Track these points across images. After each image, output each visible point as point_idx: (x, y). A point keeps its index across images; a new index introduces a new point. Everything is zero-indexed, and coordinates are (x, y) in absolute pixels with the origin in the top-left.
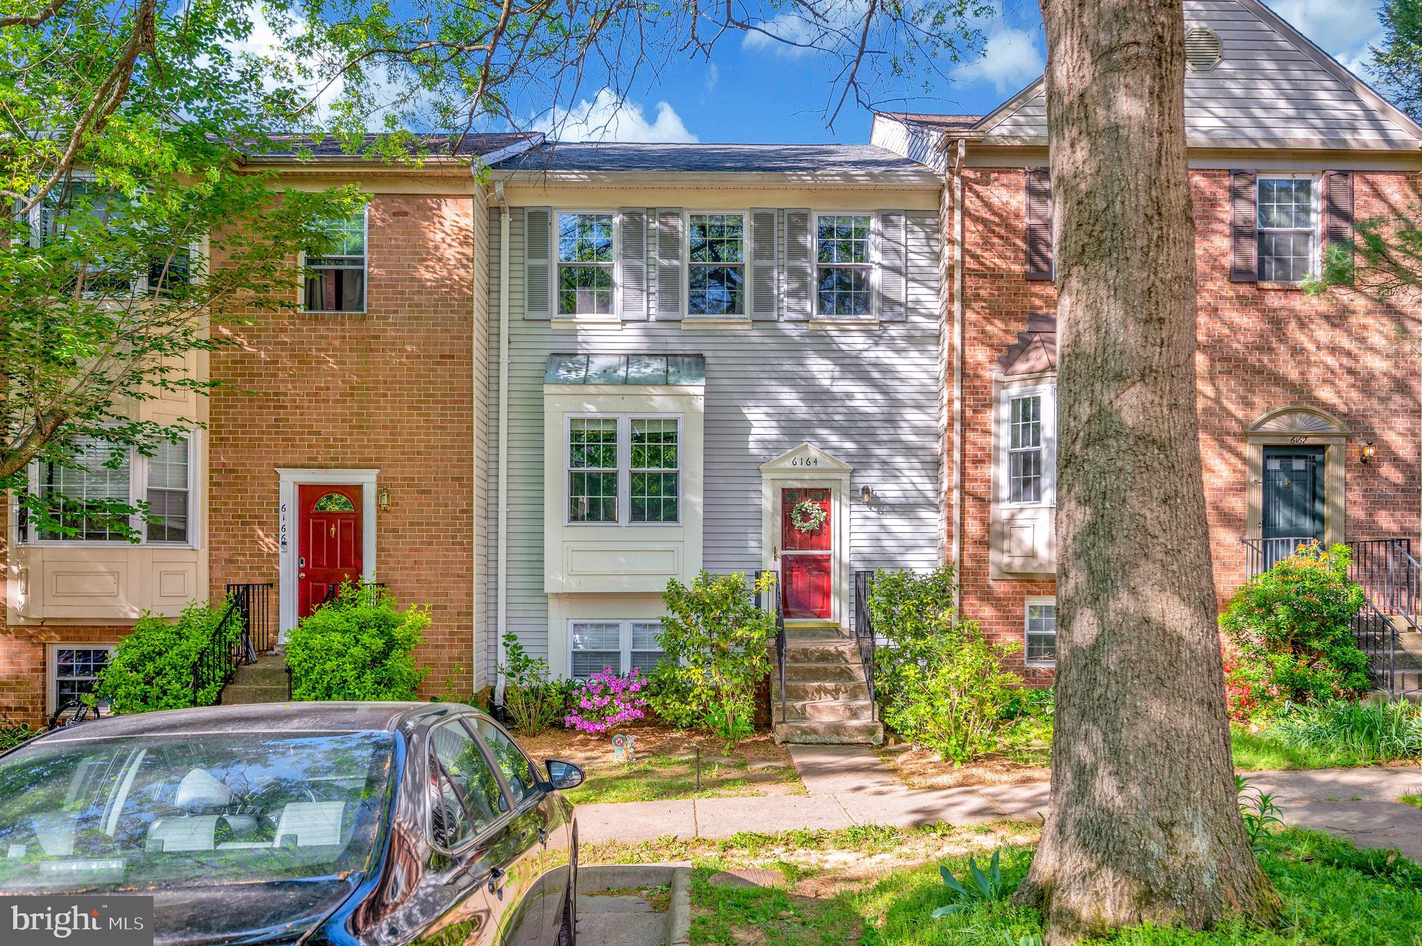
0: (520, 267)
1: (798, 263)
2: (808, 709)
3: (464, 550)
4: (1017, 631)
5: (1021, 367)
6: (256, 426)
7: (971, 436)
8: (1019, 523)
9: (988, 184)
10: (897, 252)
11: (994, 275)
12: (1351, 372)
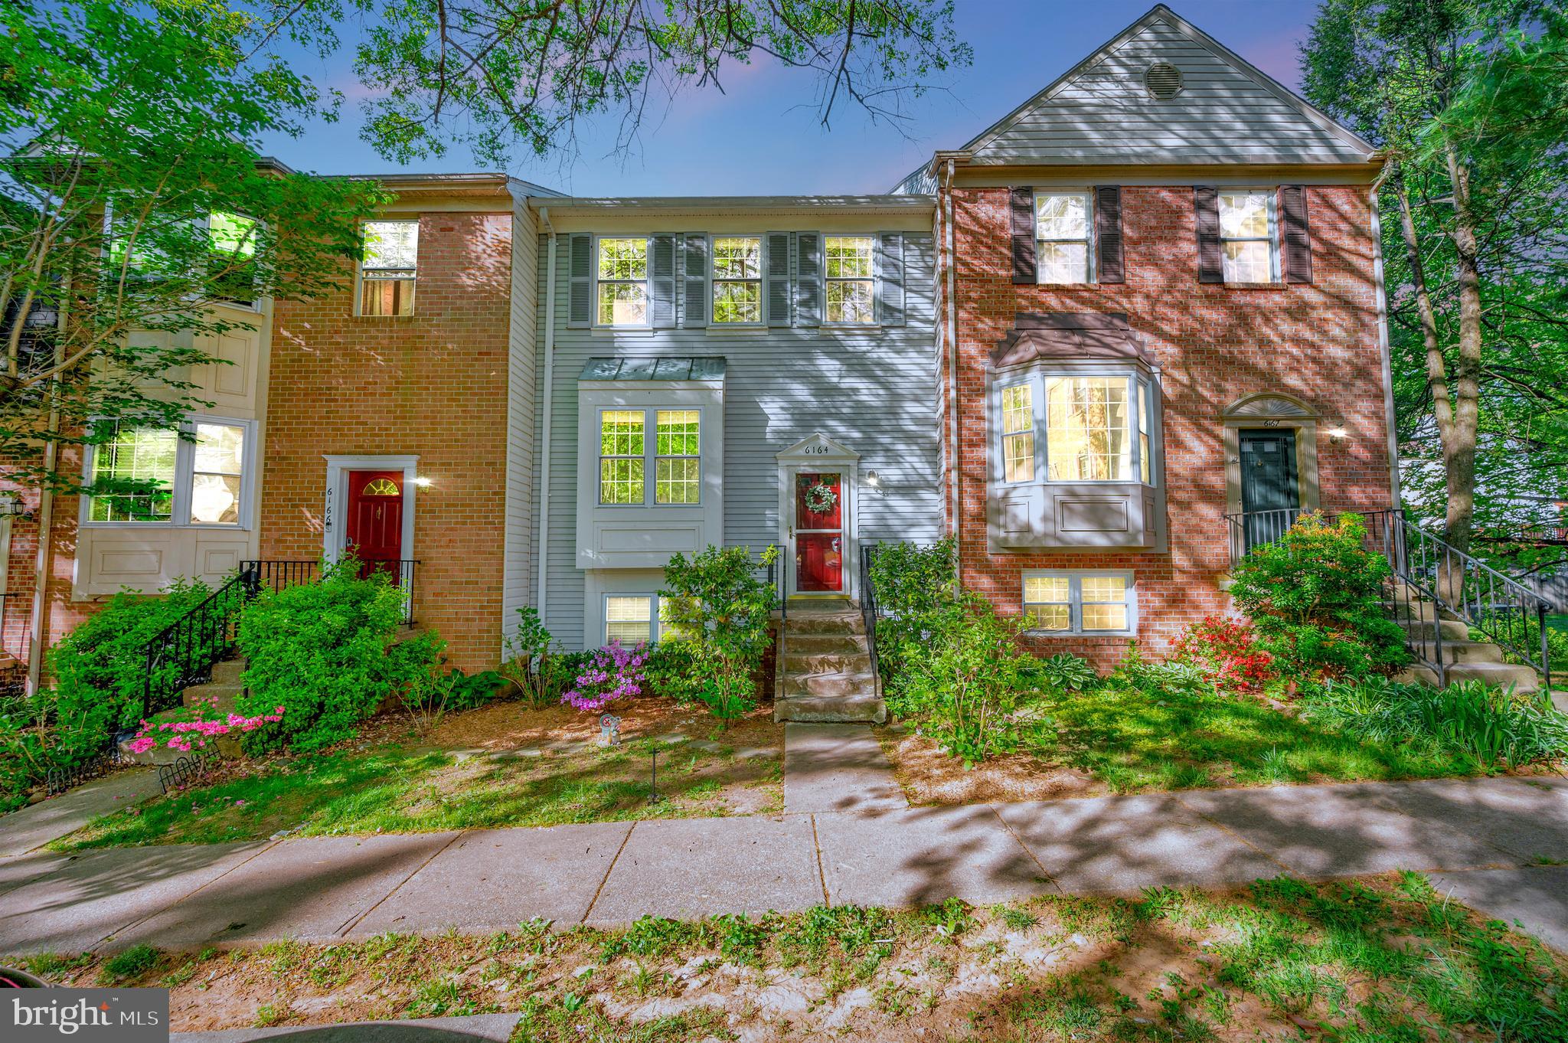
0: (565, 284)
1: (808, 278)
2: (810, 683)
3: (496, 529)
4: (1015, 602)
5: (1011, 358)
6: (309, 418)
7: (966, 422)
8: (1013, 500)
9: (975, 202)
10: (895, 266)
11: (982, 279)
12: (1314, 360)
